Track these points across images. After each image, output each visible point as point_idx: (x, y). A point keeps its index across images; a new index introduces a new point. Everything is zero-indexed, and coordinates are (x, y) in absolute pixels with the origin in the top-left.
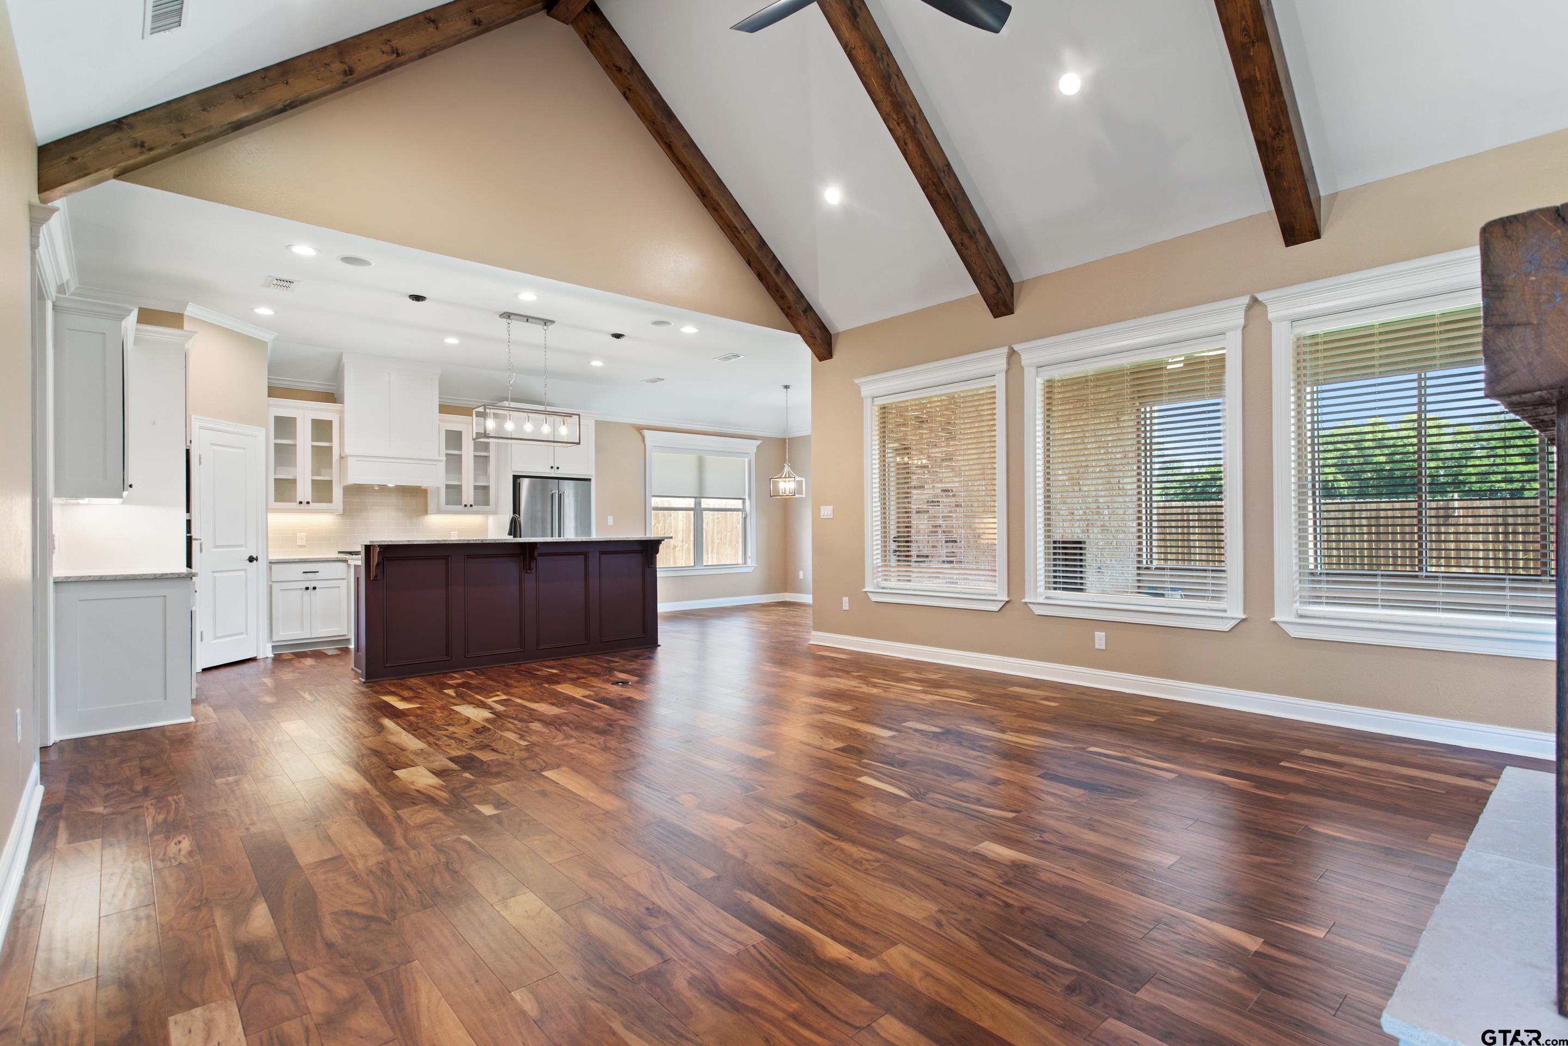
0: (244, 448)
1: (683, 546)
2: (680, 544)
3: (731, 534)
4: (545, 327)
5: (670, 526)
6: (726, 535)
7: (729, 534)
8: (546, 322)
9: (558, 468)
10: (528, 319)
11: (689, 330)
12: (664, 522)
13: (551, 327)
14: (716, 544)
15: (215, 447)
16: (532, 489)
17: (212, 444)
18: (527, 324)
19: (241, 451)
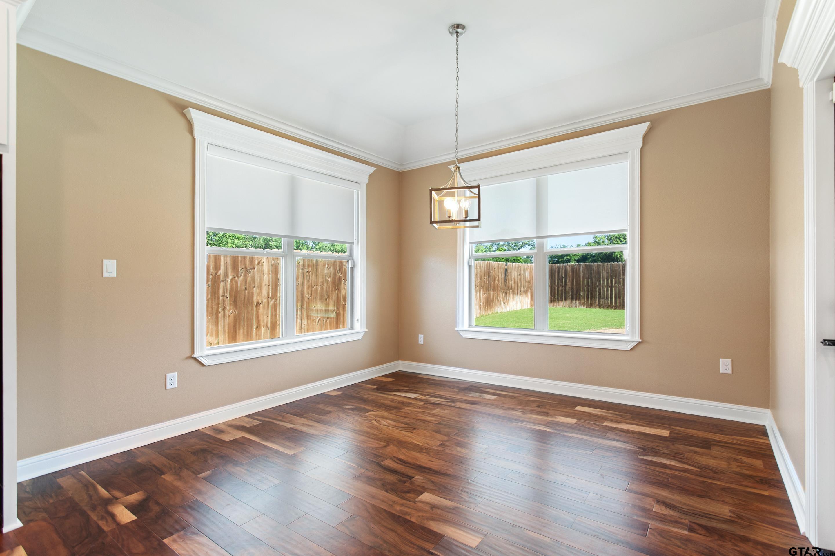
1: (268, 302)
2: (265, 300)
3: (322, 288)
5: (253, 279)
6: (317, 290)
7: (319, 288)
12: (245, 276)
14: (306, 299)
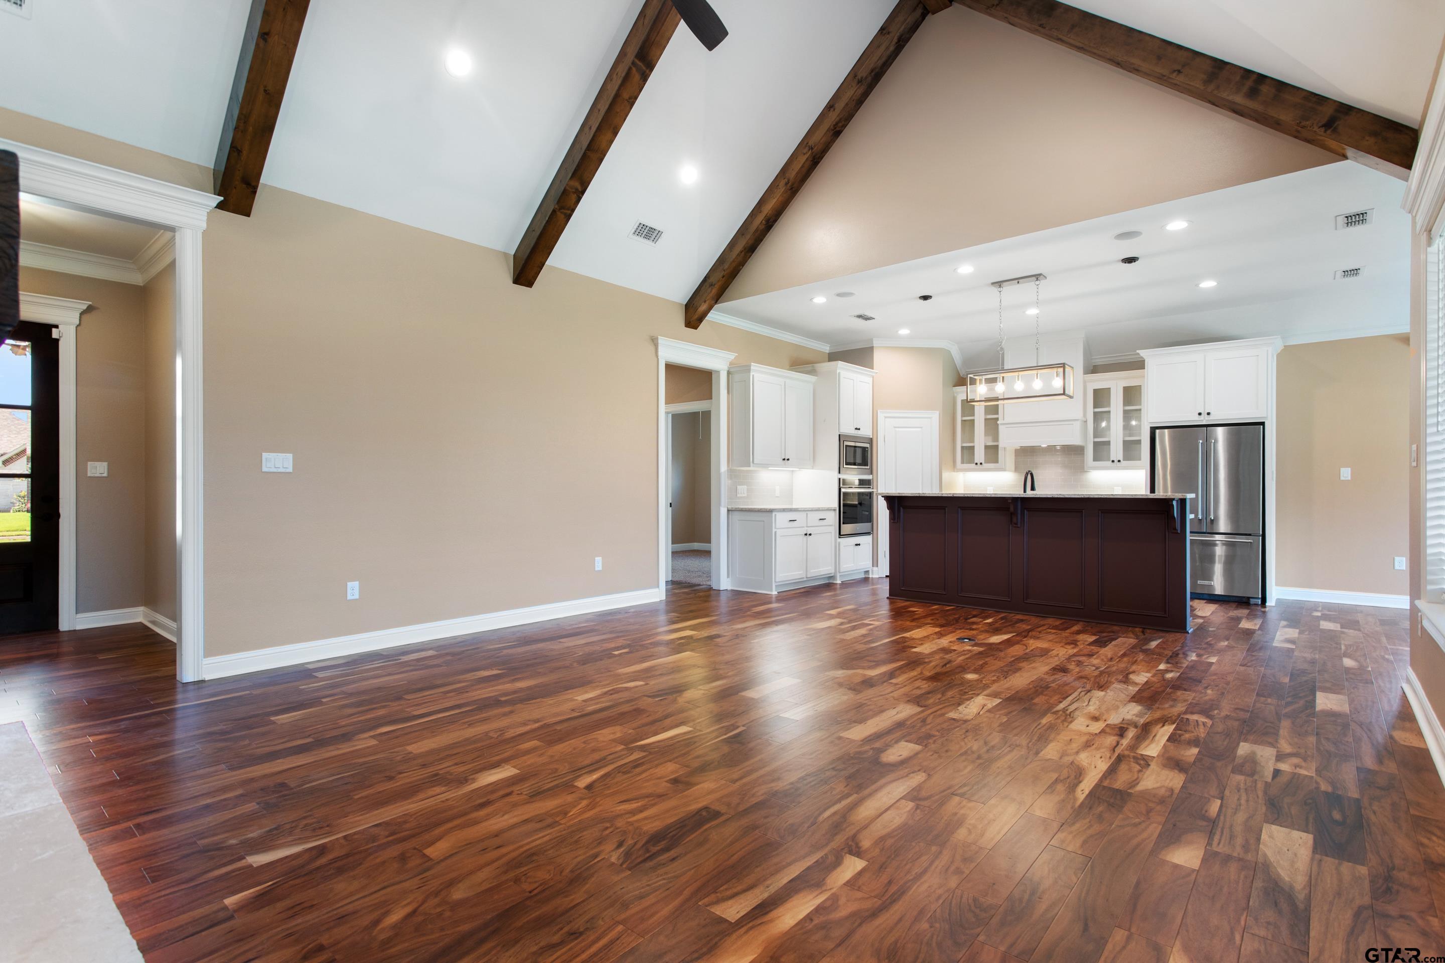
0: (921, 428)
4: (1037, 283)
8: (1037, 277)
9: (1209, 414)
10: (1018, 280)
11: (1177, 225)
13: (1042, 282)
15: (897, 429)
16: (1173, 439)
17: (895, 427)
18: (1018, 285)
19: (919, 429)
